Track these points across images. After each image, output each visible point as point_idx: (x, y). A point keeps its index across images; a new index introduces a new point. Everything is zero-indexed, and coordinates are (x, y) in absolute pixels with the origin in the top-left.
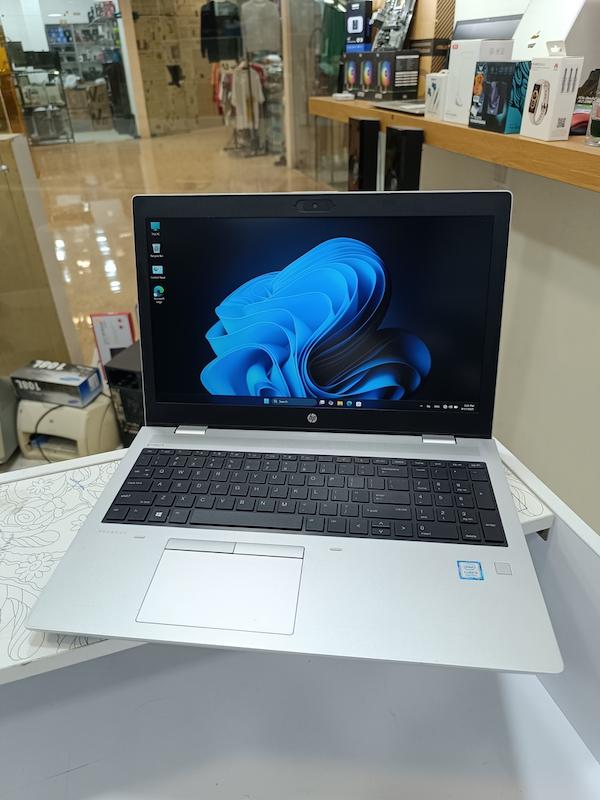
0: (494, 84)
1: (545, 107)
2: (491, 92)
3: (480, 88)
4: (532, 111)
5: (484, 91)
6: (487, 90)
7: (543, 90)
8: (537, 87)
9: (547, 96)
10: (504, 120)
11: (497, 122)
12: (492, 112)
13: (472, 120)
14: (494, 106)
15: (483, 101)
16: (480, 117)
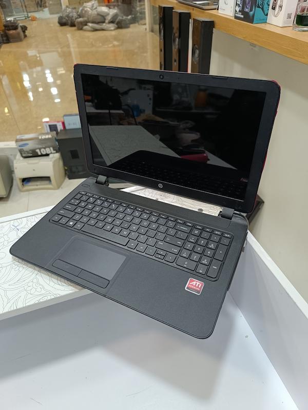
4: (273, 8)
10: (253, 15)
11: (249, 16)
12: (247, 10)
13: (236, 15)
14: (248, 6)
15: (242, 3)
16: (241, 13)
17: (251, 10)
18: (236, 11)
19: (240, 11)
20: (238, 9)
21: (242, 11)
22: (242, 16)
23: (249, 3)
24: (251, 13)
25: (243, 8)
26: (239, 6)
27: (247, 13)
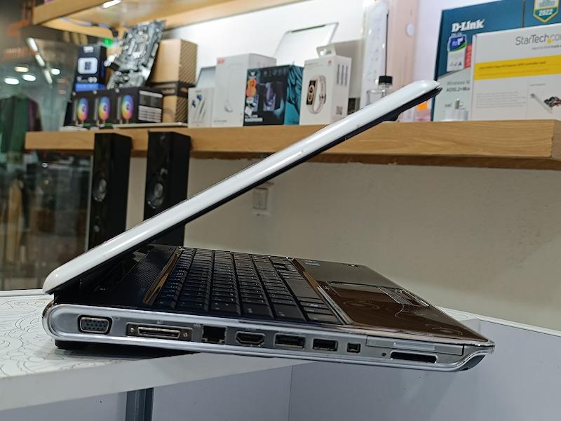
0: (268, 85)
1: (323, 97)
2: (266, 93)
3: (254, 91)
4: (309, 103)
5: (257, 92)
6: (261, 91)
7: (319, 85)
8: (313, 83)
9: (323, 88)
10: (283, 114)
11: (275, 116)
12: (269, 109)
13: (247, 120)
14: (270, 103)
15: (257, 101)
16: (256, 116)
17: (277, 107)
18: (245, 114)
19: (253, 113)
20: (249, 111)
21: (259, 113)
22: (261, 120)
23: (271, 98)
24: (278, 111)
25: (260, 106)
26: (251, 105)
27: (270, 113)
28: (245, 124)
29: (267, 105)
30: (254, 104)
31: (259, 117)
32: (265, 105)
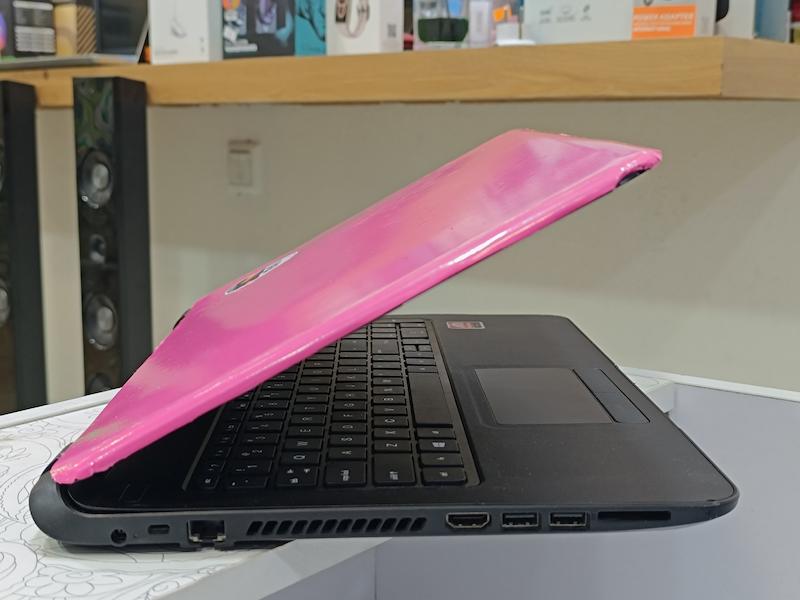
2: (258, 2)
5: (243, 1)
11: (278, 42)
12: (266, 29)
13: (229, 49)
14: (267, 20)
15: (245, 17)
16: (245, 41)
17: (281, 24)
18: (225, 40)
19: (240, 37)
20: (231, 33)
21: (251, 36)
22: (253, 48)
23: (269, 10)
24: (283, 34)
25: (251, 25)
26: (234, 24)
27: (269, 37)
28: (227, 56)
29: (262, 22)
30: (240, 22)
31: (250, 42)
32: (258, 23)
